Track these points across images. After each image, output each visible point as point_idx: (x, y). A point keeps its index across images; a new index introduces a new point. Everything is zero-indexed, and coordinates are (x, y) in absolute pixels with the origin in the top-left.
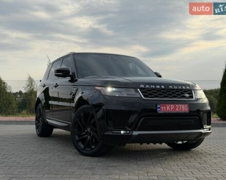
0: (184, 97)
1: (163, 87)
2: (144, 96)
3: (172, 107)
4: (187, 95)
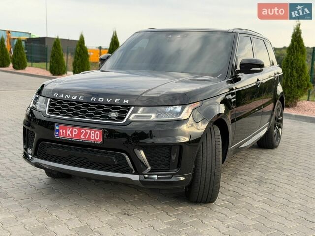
3: (75, 131)
4: (114, 114)
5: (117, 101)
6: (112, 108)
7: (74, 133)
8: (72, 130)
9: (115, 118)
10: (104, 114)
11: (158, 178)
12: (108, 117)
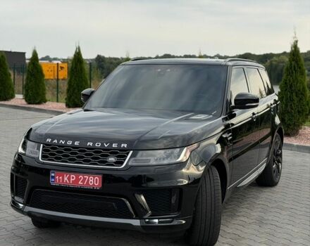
0: (104, 162)
1: (77, 143)
2: (43, 157)
3: (73, 178)
4: (112, 159)
5: (114, 145)
6: (111, 153)
7: (72, 179)
8: (70, 176)
9: (114, 163)
10: (102, 159)
11: (159, 222)
12: (107, 162)
